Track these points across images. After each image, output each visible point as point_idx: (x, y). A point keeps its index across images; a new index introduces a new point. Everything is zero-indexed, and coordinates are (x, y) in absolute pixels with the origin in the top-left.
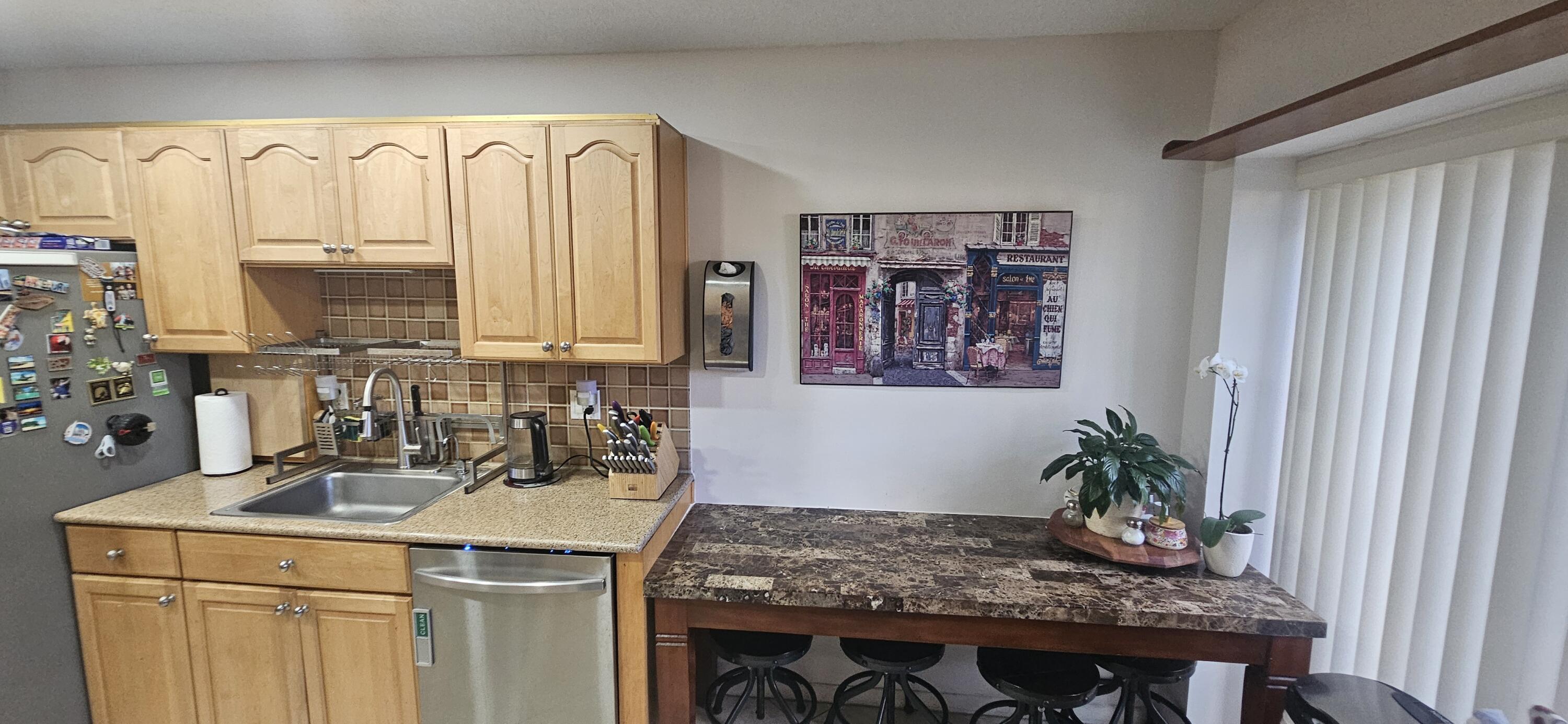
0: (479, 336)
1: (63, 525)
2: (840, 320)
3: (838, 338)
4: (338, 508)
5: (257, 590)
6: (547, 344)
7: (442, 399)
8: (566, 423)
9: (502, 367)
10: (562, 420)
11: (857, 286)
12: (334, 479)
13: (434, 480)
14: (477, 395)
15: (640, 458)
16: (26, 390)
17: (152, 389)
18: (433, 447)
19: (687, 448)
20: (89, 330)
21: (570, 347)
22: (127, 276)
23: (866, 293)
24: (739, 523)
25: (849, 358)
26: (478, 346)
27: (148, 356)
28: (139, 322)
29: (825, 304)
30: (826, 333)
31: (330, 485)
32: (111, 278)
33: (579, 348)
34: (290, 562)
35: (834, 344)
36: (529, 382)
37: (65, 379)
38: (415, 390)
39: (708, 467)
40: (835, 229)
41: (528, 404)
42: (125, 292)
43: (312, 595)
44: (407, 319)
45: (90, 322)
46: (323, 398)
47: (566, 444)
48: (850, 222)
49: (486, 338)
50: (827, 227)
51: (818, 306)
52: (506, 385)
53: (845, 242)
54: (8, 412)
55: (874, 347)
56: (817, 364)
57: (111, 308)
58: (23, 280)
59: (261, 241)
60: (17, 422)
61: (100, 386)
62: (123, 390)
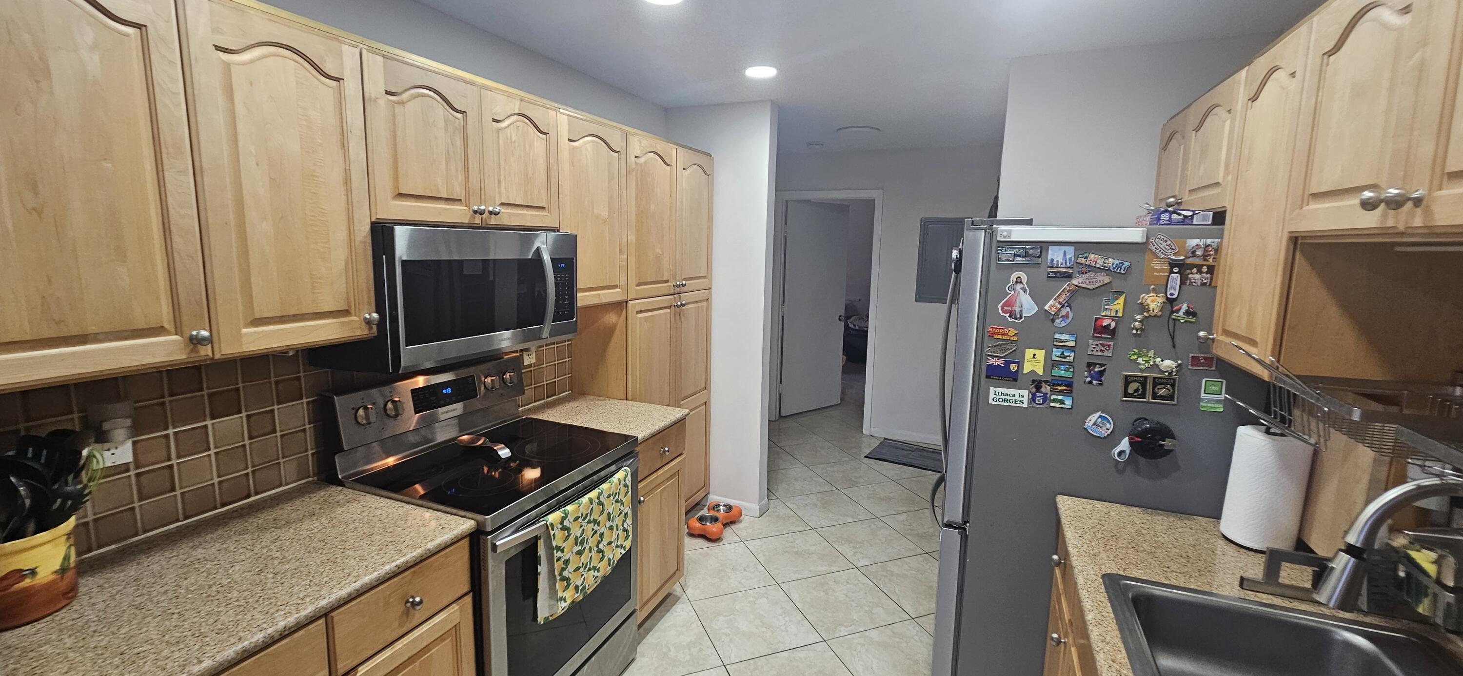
16: (1062, 367)
17: (1200, 399)
22: (1205, 257)
27: (1201, 358)
28: (1200, 315)
32: (1182, 258)
37: (1101, 365)
42: (1198, 276)
45: (1143, 308)
54: (1043, 384)
57: (1172, 294)
58: (1086, 258)
59: (1315, 197)
60: (1048, 396)
61: (1135, 381)
62: (1162, 392)
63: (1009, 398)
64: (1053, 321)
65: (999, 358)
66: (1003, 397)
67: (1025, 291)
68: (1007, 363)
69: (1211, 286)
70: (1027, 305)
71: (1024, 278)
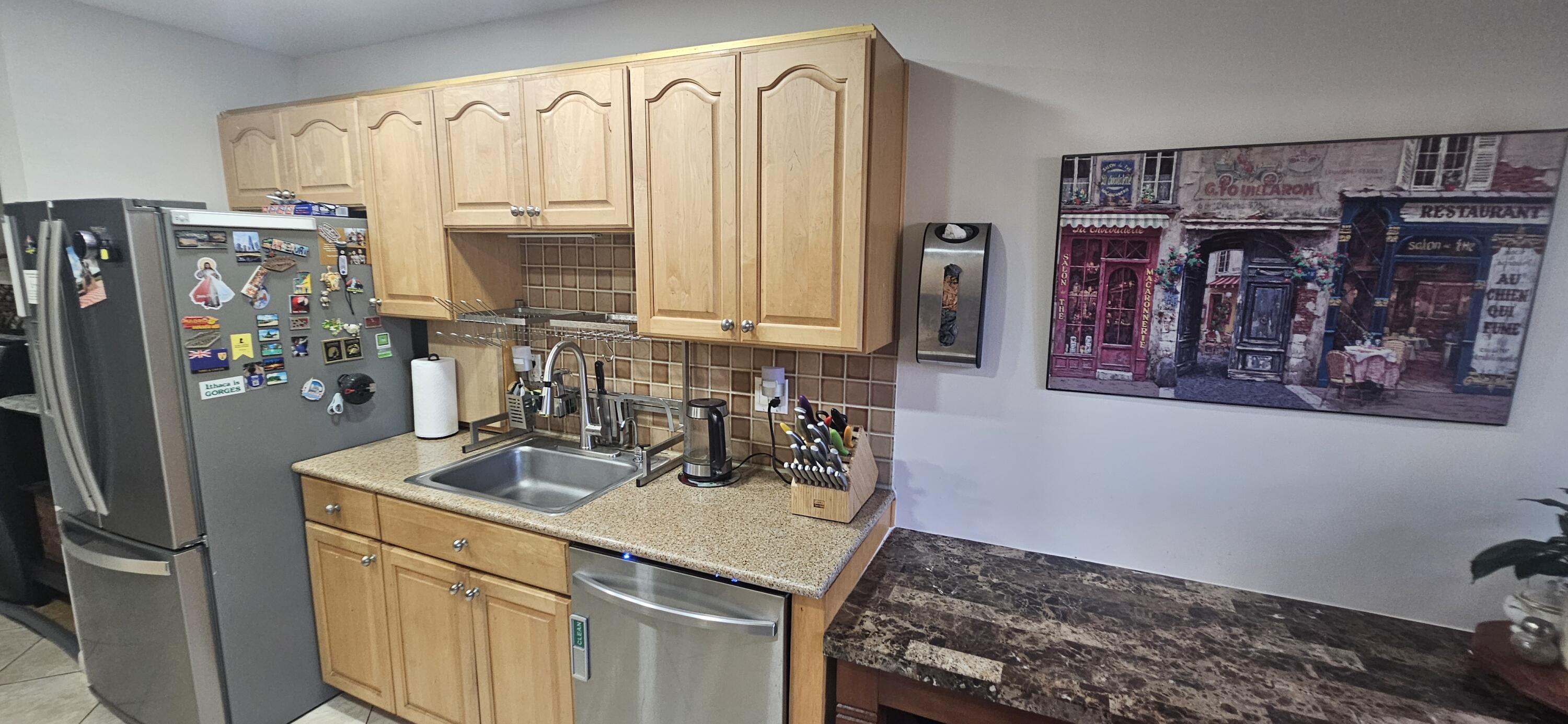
0: (656, 311)
1: (299, 475)
2: (1113, 305)
3: (1107, 329)
4: (525, 484)
5: (437, 564)
6: (727, 322)
7: (625, 378)
8: (749, 415)
9: (683, 346)
10: (745, 411)
11: (1145, 257)
12: (522, 453)
13: (612, 465)
14: (659, 375)
15: (830, 470)
16: (271, 346)
17: (377, 351)
18: (614, 428)
19: (888, 458)
20: (325, 293)
21: (753, 327)
22: (359, 242)
23: (1158, 266)
24: (951, 564)
25: (1124, 357)
26: (655, 321)
27: (374, 319)
28: (367, 286)
29: (1092, 281)
30: (1090, 321)
31: (518, 458)
32: (344, 243)
33: (763, 328)
34: (464, 542)
35: (1101, 337)
36: (712, 365)
37: (304, 338)
38: (599, 367)
39: (912, 484)
40: (1115, 175)
41: (710, 390)
42: (357, 257)
43: (482, 579)
44: (595, 290)
45: (326, 285)
46: (519, 369)
47: (748, 438)
48: (1139, 164)
49: (663, 312)
50: (1103, 173)
51: (1080, 283)
52: (687, 367)
53: (1130, 193)
54: (256, 366)
55: (1164, 345)
56: (1074, 365)
57: (344, 272)
58: (271, 243)
59: (461, 205)
60: (263, 376)
61: (333, 346)
62: (352, 351)
63: (223, 388)
64: (252, 304)
65: (203, 349)
66: (217, 389)
67: (217, 277)
68: (215, 353)
69: (367, 264)
70: (223, 292)
71: (213, 264)
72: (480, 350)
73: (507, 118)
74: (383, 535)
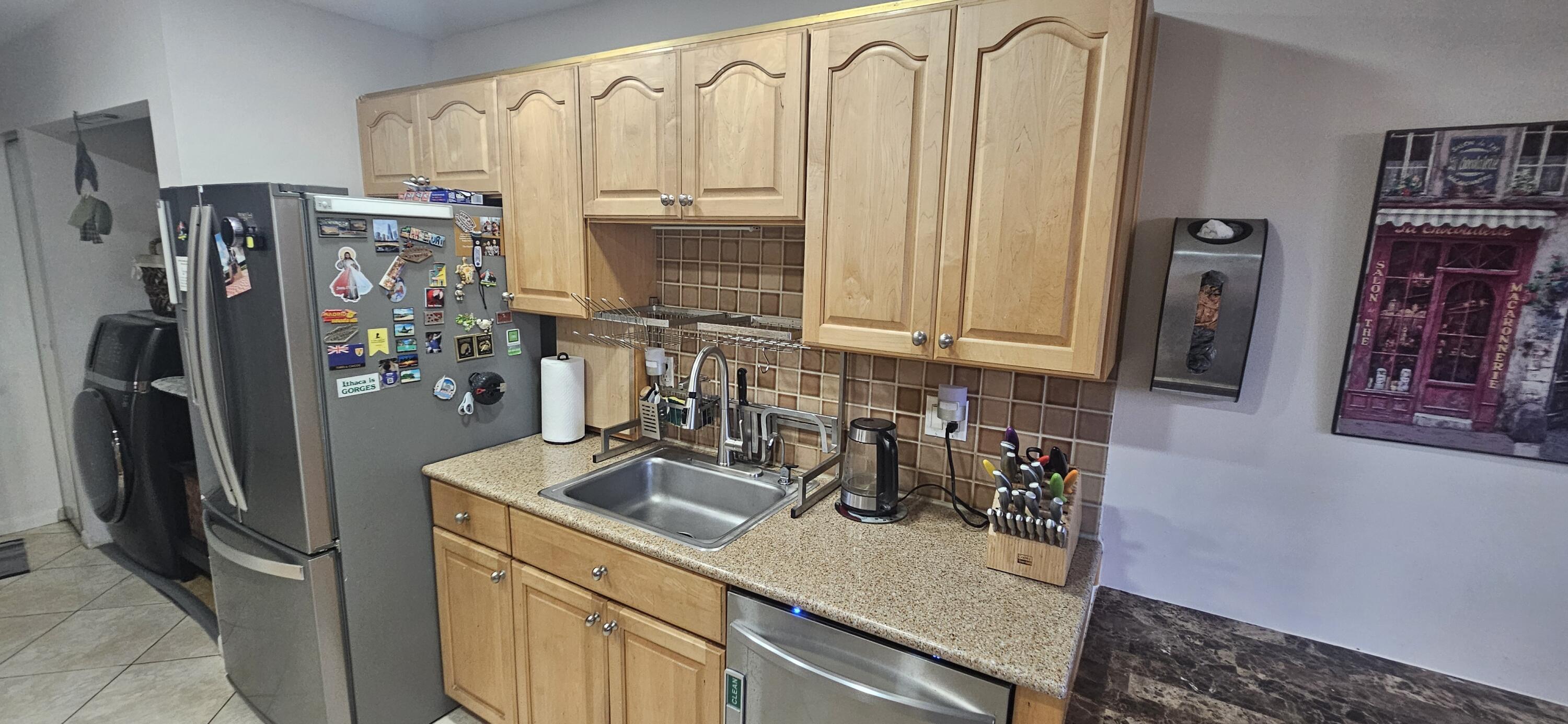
0: (827, 316)
1: (428, 478)
2: (1450, 329)
3: (1437, 361)
4: (656, 499)
5: (572, 590)
6: (920, 335)
7: (768, 388)
8: (917, 439)
9: (842, 355)
10: (912, 434)
11: (1510, 265)
12: (654, 464)
13: (755, 486)
14: (808, 387)
16: (406, 342)
17: (507, 348)
18: (755, 444)
19: (1096, 503)
20: (459, 286)
21: (952, 342)
22: (493, 231)
23: (1532, 280)
25: (1460, 399)
26: (826, 330)
27: (505, 314)
28: (500, 279)
29: (1421, 296)
30: (1413, 350)
31: (650, 471)
32: (480, 232)
33: (965, 343)
34: (603, 569)
35: (1427, 371)
36: (874, 379)
37: (438, 333)
38: (742, 374)
39: (1127, 537)
40: (1472, 156)
41: (870, 407)
42: (491, 248)
43: (622, 612)
44: (739, 289)
45: (461, 277)
46: (651, 373)
47: (914, 465)
48: (1513, 142)
49: (835, 319)
50: (1451, 154)
51: (1400, 299)
52: (845, 379)
53: (1494, 182)
54: (391, 363)
55: (1528, 386)
56: (1379, 405)
57: (478, 264)
58: (409, 232)
59: (604, 193)
60: (398, 373)
61: (465, 342)
62: (484, 348)
63: (359, 386)
64: (389, 297)
65: (342, 344)
66: (353, 387)
67: (356, 268)
68: (352, 349)
69: (501, 255)
70: (362, 284)
71: (354, 254)
72: (612, 350)
73: (660, 95)
74: (514, 551)
